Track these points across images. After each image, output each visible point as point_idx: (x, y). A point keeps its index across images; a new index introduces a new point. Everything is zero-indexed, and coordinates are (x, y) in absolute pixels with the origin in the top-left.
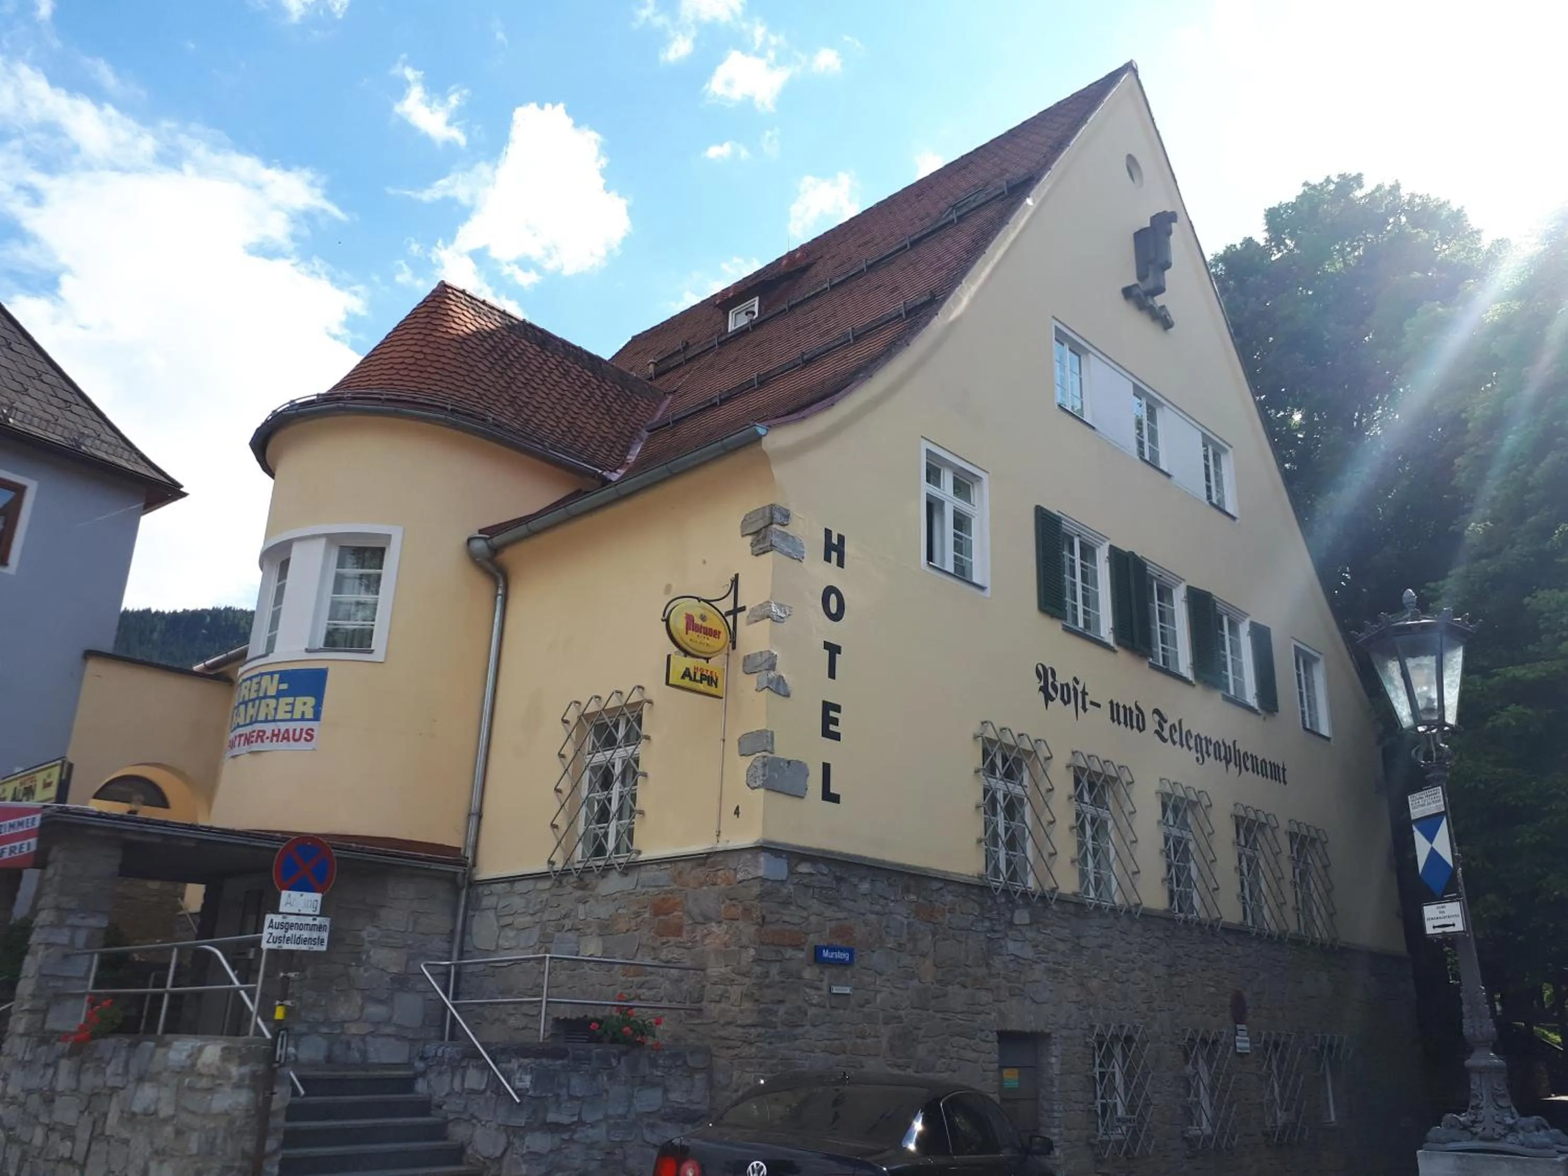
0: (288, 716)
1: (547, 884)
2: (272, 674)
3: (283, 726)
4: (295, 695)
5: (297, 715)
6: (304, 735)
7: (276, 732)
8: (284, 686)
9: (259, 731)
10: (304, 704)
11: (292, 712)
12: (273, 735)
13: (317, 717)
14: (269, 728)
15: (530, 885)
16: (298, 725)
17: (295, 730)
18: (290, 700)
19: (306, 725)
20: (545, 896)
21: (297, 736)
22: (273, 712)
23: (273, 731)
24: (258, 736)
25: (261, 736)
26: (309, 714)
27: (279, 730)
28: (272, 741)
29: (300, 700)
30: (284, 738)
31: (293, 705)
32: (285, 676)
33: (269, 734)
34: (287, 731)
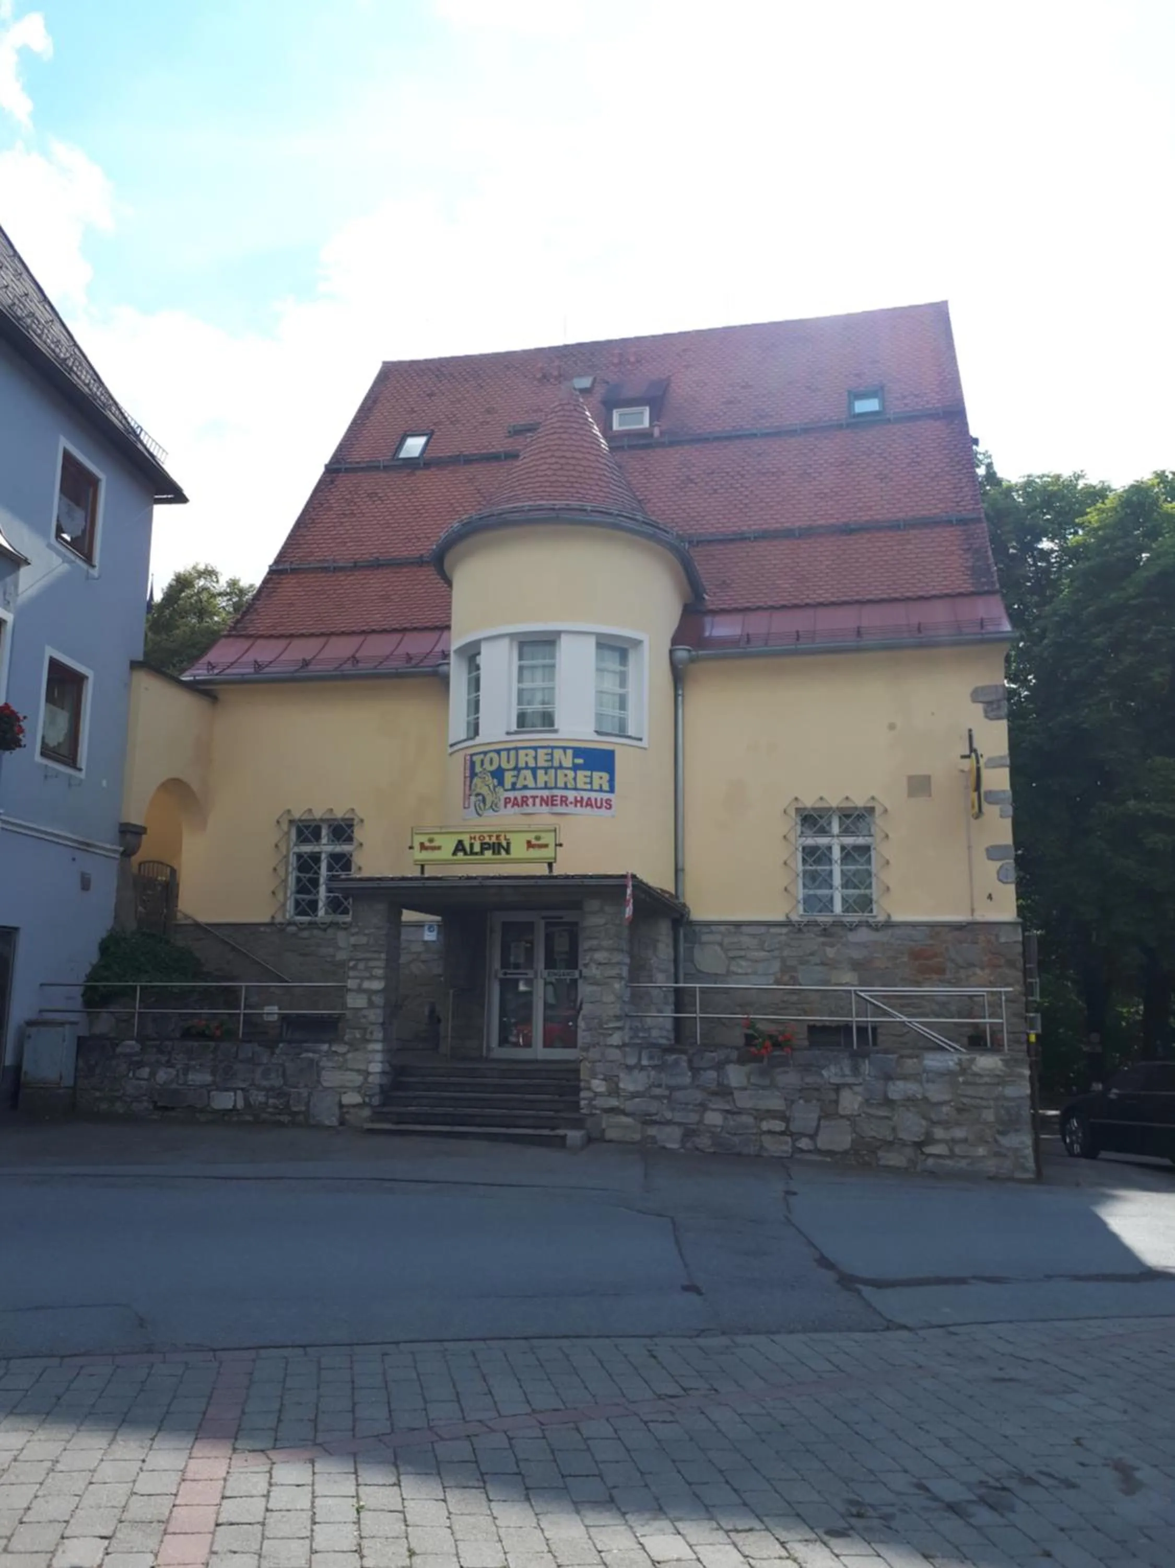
0: (589, 787)
1: (784, 930)
2: (565, 749)
3: (586, 795)
4: (592, 769)
5: (596, 787)
6: (604, 804)
7: (579, 799)
8: (580, 761)
9: (562, 797)
10: (601, 778)
11: (591, 783)
12: (576, 801)
13: (612, 790)
14: (571, 795)
15: (763, 930)
16: (599, 796)
17: (596, 800)
18: (588, 773)
19: (606, 796)
20: (783, 938)
21: (599, 805)
22: (573, 782)
23: (576, 798)
24: (562, 801)
25: (564, 800)
26: (606, 787)
27: (582, 798)
28: (576, 806)
29: (596, 775)
30: (587, 805)
31: (591, 777)
32: (578, 752)
33: (571, 799)
34: (589, 799)
